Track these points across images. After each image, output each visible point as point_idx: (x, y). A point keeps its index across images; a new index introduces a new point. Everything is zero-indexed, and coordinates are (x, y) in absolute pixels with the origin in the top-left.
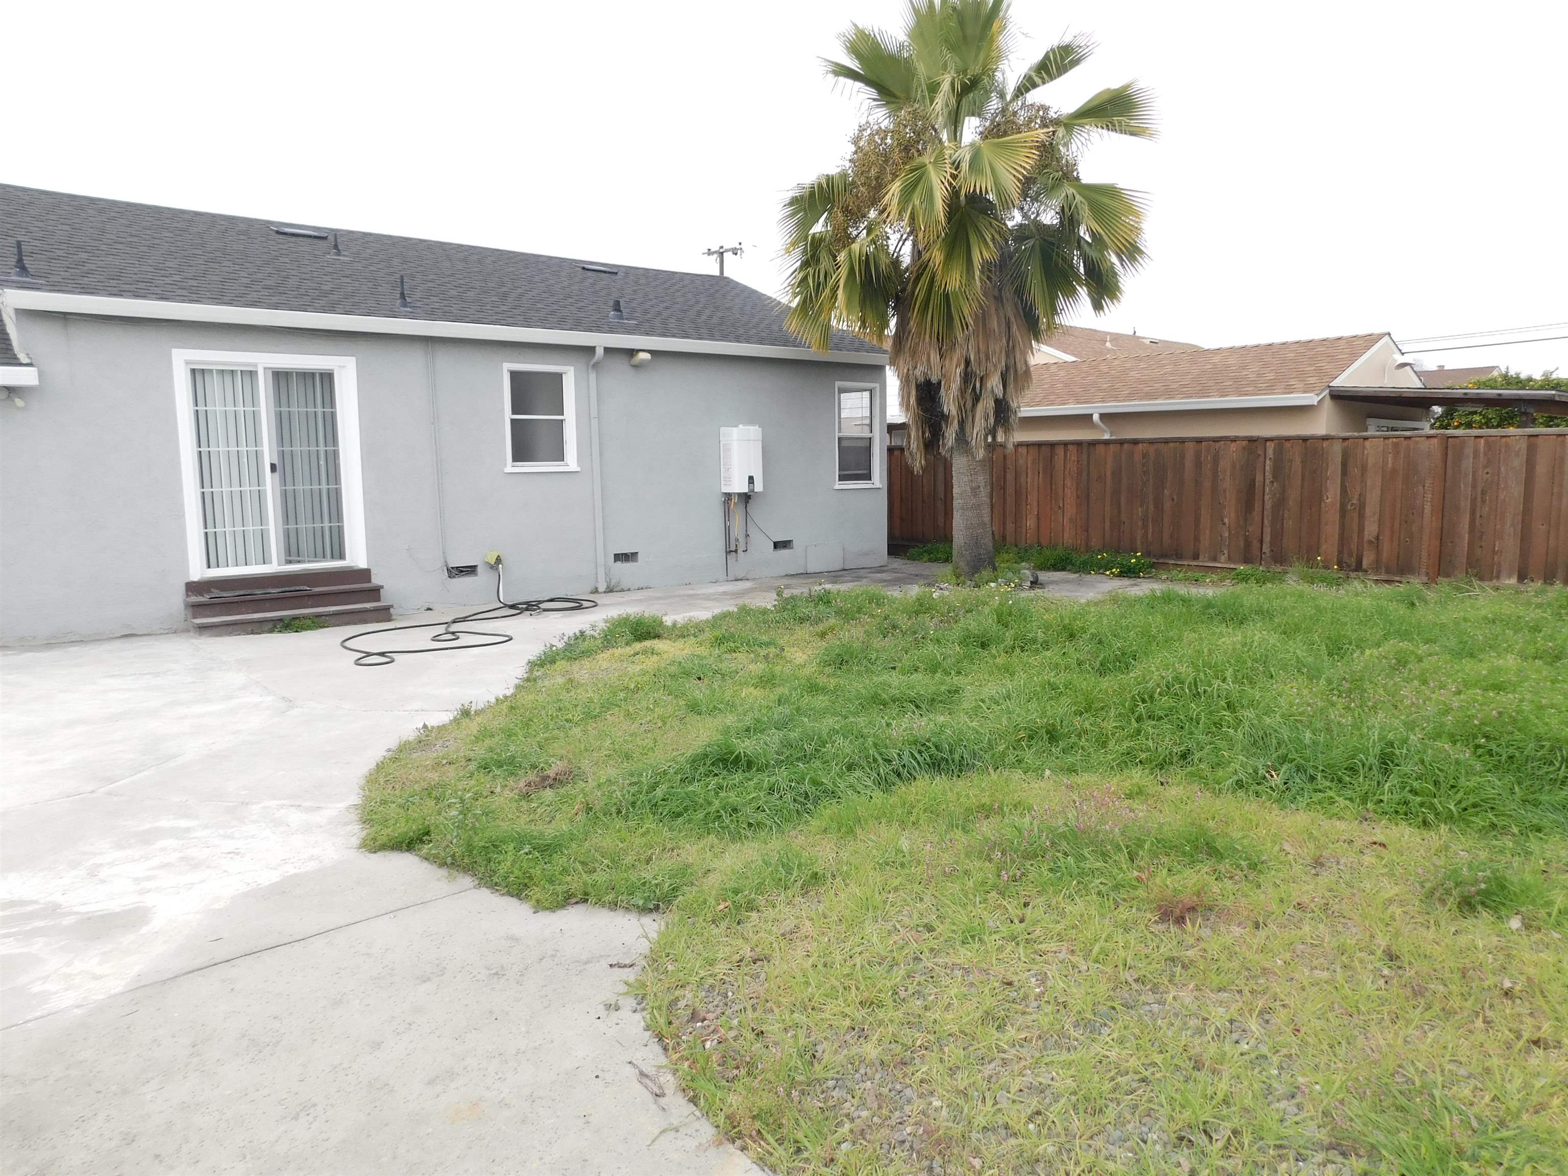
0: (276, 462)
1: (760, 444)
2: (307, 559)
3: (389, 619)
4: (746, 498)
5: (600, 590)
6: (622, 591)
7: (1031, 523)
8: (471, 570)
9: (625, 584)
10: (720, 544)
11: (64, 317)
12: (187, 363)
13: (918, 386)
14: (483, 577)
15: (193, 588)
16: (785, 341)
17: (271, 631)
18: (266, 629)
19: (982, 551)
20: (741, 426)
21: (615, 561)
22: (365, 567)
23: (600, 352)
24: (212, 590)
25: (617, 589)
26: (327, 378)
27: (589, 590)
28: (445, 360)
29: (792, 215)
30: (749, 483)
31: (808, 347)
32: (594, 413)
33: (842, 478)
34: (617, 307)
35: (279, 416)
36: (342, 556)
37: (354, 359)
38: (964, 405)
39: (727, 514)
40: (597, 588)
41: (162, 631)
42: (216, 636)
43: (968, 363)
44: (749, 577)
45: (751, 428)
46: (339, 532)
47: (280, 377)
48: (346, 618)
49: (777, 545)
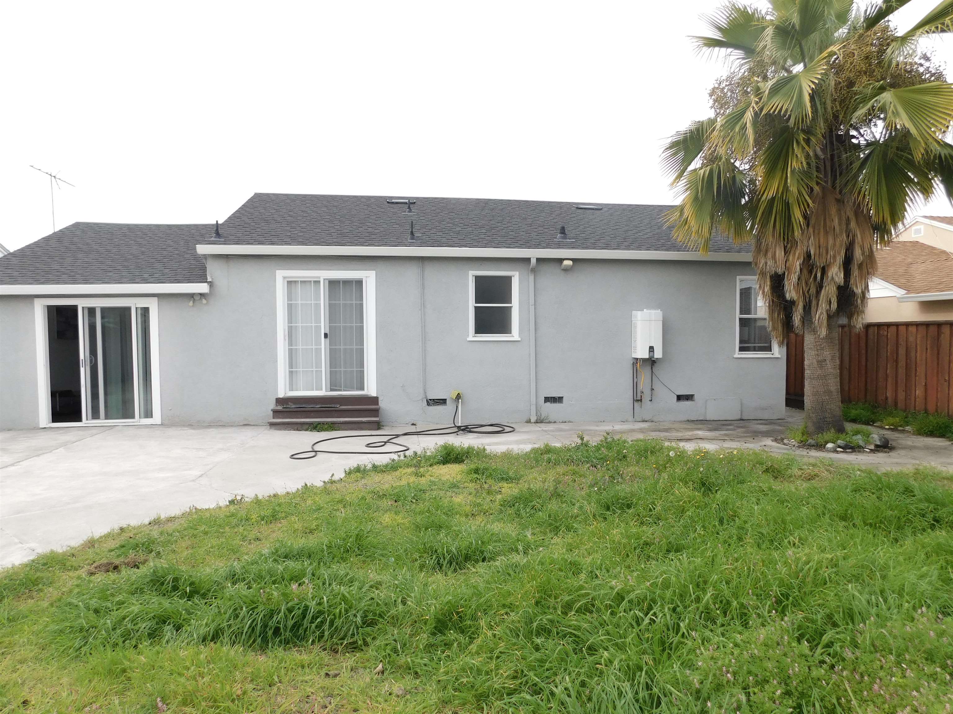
0: (328, 332)
1: (661, 323)
2: (342, 389)
3: (379, 428)
4: (651, 362)
5: (532, 421)
6: (550, 422)
7: (919, 392)
8: (443, 402)
9: (551, 419)
10: (629, 394)
11: (227, 257)
12: (284, 278)
13: (771, 277)
14: (450, 407)
15: (279, 401)
16: (674, 247)
17: (307, 430)
18: (305, 428)
19: (827, 415)
20: (645, 310)
21: (545, 402)
22: (375, 396)
23: (533, 261)
24: (289, 403)
25: (547, 421)
26: (359, 283)
27: (525, 420)
28: (431, 271)
29: (675, 154)
30: (650, 352)
31: (695, 251)
32: (532, 301)
33: (742, 349)
34: (563, 231)
35: (330, 305)
36: (362, 389)
37: (374, 272)
38: (808, 292)
39: (635, 373)
40: (530, 420)
41: (263, 424)
42: (278, 430)
43: (808, 255)
44: (655, 419)
45: (653, 311)
46: (361, 374)
47: (333, 284)
48: (353, 426)
49: (679, 398)
